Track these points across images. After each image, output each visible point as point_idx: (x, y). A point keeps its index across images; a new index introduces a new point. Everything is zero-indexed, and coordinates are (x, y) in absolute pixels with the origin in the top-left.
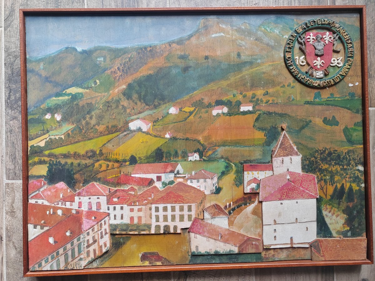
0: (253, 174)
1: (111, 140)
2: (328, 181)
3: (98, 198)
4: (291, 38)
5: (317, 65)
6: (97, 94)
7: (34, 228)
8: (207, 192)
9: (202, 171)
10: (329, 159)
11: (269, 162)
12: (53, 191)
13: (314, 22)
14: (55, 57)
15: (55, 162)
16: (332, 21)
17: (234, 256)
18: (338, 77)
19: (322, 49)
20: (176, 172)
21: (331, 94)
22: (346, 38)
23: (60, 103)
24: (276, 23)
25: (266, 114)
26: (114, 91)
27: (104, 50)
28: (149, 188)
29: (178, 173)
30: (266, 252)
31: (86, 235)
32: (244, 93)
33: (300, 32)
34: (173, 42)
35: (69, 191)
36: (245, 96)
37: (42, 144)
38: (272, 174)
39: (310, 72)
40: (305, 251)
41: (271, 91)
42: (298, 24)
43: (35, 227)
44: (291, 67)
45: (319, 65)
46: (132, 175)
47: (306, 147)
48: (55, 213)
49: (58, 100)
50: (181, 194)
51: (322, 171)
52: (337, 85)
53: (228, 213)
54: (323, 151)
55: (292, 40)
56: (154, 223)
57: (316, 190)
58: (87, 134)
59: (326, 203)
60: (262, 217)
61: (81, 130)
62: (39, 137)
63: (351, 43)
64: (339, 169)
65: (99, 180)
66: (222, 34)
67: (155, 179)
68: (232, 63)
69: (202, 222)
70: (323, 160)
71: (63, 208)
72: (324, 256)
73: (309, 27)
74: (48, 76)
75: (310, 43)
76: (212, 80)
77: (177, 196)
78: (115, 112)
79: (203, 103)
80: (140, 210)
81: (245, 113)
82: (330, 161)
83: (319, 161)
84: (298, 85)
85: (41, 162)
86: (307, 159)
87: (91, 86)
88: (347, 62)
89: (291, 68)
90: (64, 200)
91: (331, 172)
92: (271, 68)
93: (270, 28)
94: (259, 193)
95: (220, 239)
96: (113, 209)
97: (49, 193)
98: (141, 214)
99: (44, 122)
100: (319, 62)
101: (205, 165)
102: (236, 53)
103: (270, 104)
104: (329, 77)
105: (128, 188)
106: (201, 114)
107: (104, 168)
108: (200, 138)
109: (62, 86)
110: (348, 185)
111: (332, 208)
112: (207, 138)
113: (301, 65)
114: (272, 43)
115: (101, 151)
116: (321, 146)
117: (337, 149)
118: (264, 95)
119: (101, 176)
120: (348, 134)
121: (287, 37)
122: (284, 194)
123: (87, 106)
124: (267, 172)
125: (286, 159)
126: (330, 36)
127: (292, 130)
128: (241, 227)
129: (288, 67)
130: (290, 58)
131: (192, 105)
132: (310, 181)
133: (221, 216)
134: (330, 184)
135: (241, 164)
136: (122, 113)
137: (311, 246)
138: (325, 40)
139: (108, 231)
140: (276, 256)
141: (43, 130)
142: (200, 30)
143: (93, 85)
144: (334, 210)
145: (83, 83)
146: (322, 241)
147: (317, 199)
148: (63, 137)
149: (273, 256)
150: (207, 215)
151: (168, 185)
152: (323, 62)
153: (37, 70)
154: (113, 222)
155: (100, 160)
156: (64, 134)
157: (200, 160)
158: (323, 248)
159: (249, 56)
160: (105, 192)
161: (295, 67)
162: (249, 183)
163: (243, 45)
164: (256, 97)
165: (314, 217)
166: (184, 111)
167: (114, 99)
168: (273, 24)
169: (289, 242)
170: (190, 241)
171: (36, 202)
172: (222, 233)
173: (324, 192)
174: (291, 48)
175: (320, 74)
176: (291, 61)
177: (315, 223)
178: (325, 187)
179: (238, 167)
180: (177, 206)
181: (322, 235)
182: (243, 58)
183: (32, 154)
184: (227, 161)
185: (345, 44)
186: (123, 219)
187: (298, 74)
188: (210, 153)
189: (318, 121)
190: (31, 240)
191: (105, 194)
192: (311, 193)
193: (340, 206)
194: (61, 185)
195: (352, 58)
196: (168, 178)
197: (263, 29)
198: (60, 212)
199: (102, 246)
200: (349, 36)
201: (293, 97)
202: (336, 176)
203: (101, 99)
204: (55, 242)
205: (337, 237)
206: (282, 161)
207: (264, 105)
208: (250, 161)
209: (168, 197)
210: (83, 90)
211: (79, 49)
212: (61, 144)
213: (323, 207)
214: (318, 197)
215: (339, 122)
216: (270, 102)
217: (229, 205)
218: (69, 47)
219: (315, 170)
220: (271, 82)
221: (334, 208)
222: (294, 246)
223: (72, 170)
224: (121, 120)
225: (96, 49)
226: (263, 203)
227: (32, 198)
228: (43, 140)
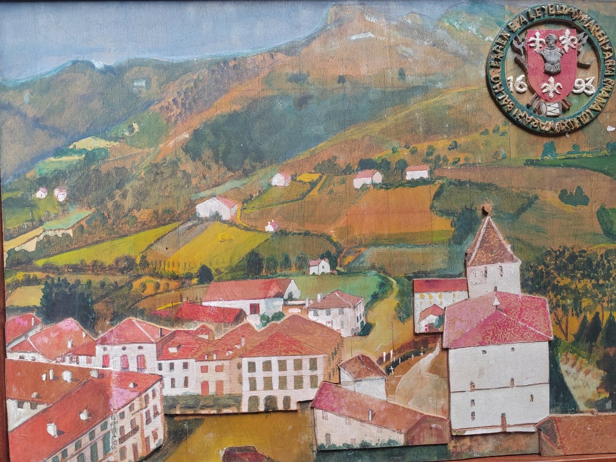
0: (431, 298)
1: (162, 237)
2: (570, 308)
3: (140, 348)
4: (500, 41)
5: (548, 92)
6: (135, 151)
7: (19, 407)
8: (346, 333)
9: (336, 293)
10: (570, 267)
11: (460, 275)
12: (53, 335)
13: (543, 10)
14: (51, 79)
15: (56, 281)
16: (575, 8)
17: (397, 451)
18: (588, 113)
19: (558, 61)
20: (286, 296)
21: (574, 146)
22: (602, 41)
23: (63, 167)
24: (471, 13)
25: (454, 184)
26: (167, 144)
27: (146, 66)
28: (237, 326)
29: (291, 298)
30: (456, 443)
31: (119, 418)
32: (413, 146)
33: (516, 29)
34: (278, 50)
35: (84, 335)
36: (413, 152)
37: (31, 247)
38: (467, 297)
39: (535, 106)
40: (528, 439)
41: (462, 141)
42: (511, 14)
43: (20, 405)
44: (500, 96)
45: (552, 91)
46: (204, 304)
47: (529, 245)
48: (57, 377)
49: (60, 162)
50: (297, 337)
51: (557, 289)
52: (586, 129)
53: (384, 372)
54: (560, 253)
55: (502, 45)
56: (246, 393)
57: (549, 326)
58: (117, 226)
59: (566, 349)
60: (448, 377)
61: (104, 219)
62: (24, 234)
63: (610, 50)
64: (589, 286)
65: (142, 313)
66: (370, 35)
67: (248, 311)
68: (389, 90)
69: (336, 390)
70: (559, 269)
71: (72, 367)
72: (562, 447)
73: (533, 19)
74: (39, 116)
75: (535, 50)
76: (353, 122)
77: (289, 342)
78: (168, 184)
79: (335, 165)
80: (219, 369)
81: (414, 183)
82: (573, 271)
83: (552, 271)
84: (512, 130)
85: (29, 282)
86: (531, 267)
87: (123, 135)
88: (604, 86)
89: (500, 98)
90: (76, 352)
91: (575, 291)
92: (462, 98)
93: (460, 23)
94: (442, 333)
95: (370, 419)
96: (169, 368)
97: (46, 340)
98: (222, 376)
99: (33, 205)
100: (551, 86)
101: (340, 282)
102: (396, 71)
103: (461, 165)
104: (571, 113)
105: (195, 329)
106: (332, 186)
107: (150, 290)
108: (332, 232)
109: (66, 135)
110: (607, 315)
111: (577, 359)
112: (345, 231)
113: (518, 93)
114: (464, 51)
115: (143, 257)
116: (556, 245)
117: (585, 249)
118: (449, 149)
119: (146, 306)
120: (606, 219)
121: (491, 38)
122: (489, 334)
123: (116, 173)
124: (458, 293)
125: (493, 269)
126: (572, 37)
127: (501, 215)
128: (409, 396)
129: (493, 96)
130: (498, 78)
131: (315, 169)
132: (537, 308)
133: (373, 377)
134: (573, 315)
135: (409, 278)
136: (183, 187)
137: (539, 430)
138: (563, 45)
139: (160, 409)
140: (475, 449)
141: (32, 220)
142: (329, 27)
143: (127, 134)
144: (581, 362)
145: (107, 129)
146: (560, 420)
147: (550, 342)
148: (70, 232)
149: (470, 448)
150: (346, 377)
151: (272, 320)
152: (559, 87)
153: (17, 104)
154: (168, 391)
155: (142, 275)
156: (73, 227)
157: (331, 273)
158: (561, 433)
159: (420, 76)
160: (153, 336)
161: (508, 96)
162: (424, 314)
163: (410, 55)
164: (435, 154)
165: (545, 376)
166: (301, 181)
167: (168, 159)
168: (464, 15)
169: (499, 423)
170: (315, 426)
171: (21, 357)
172: (373, 408)
173: (562, 330)
174: (500, 61)
175: (553, 108)
176: (501, 85)
177: (547, 387)
178: (564, 320)
179: (403, 285)
180: (290, 361)
181: (558, 408)
182: (410, 79)
183: (11, 265)
184: (381, 274)
185: (600, 52)
186: (189, 384)
187: (513, 109)
188: (350, 258)
189: (551, 197)
190: (14, 430)
191: (152, 340)
192: (538, 332)
193: (593, 355)
194: (70, 324)
195: (614, 79)
196: (272, 308)
197: (448, 24)
198: (67, 376)
199: (148, 438)
200: (607, 36)
201: (503, 152)
202: (584, 299)
203: (143, 160)
204: (59, 432)
205: (586, 412)
206: (484, 272)
207: (449, 168)
208: (425, 274)
209: (272, 344)
210: (108, 143)
211: (99, 65)
212: (68, 246)
213: (561, 357)
214: (552, 338)
215: (590, 198)
216: (462, 162)
217: (386, 356)
218: (78, 61)
219: (545, 287)
220: (463, 125)
221: (580, 358)
222: (509, 430)
223: (88, 296)
224: (182, 199)
225: (131, 65)
226: (450, 351)
227: (13, 349)
228: (32, 239)
